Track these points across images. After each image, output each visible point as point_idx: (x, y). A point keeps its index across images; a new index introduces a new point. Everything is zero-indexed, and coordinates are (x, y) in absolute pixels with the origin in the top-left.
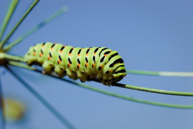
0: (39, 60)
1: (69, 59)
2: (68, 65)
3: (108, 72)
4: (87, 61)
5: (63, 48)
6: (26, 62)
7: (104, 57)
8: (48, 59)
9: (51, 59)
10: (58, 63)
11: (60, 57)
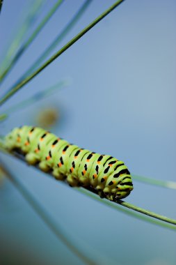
0: (24, 148)
1: (61, 159)
2: (58, 165)
3: (111, 183)
4: (86, 169)
5: (55, 142)
6: (7, 149)
7: (109, 167)
8: (35, 152)
9: (39, 152)
10: (46, 159)
11: (50, 152)
